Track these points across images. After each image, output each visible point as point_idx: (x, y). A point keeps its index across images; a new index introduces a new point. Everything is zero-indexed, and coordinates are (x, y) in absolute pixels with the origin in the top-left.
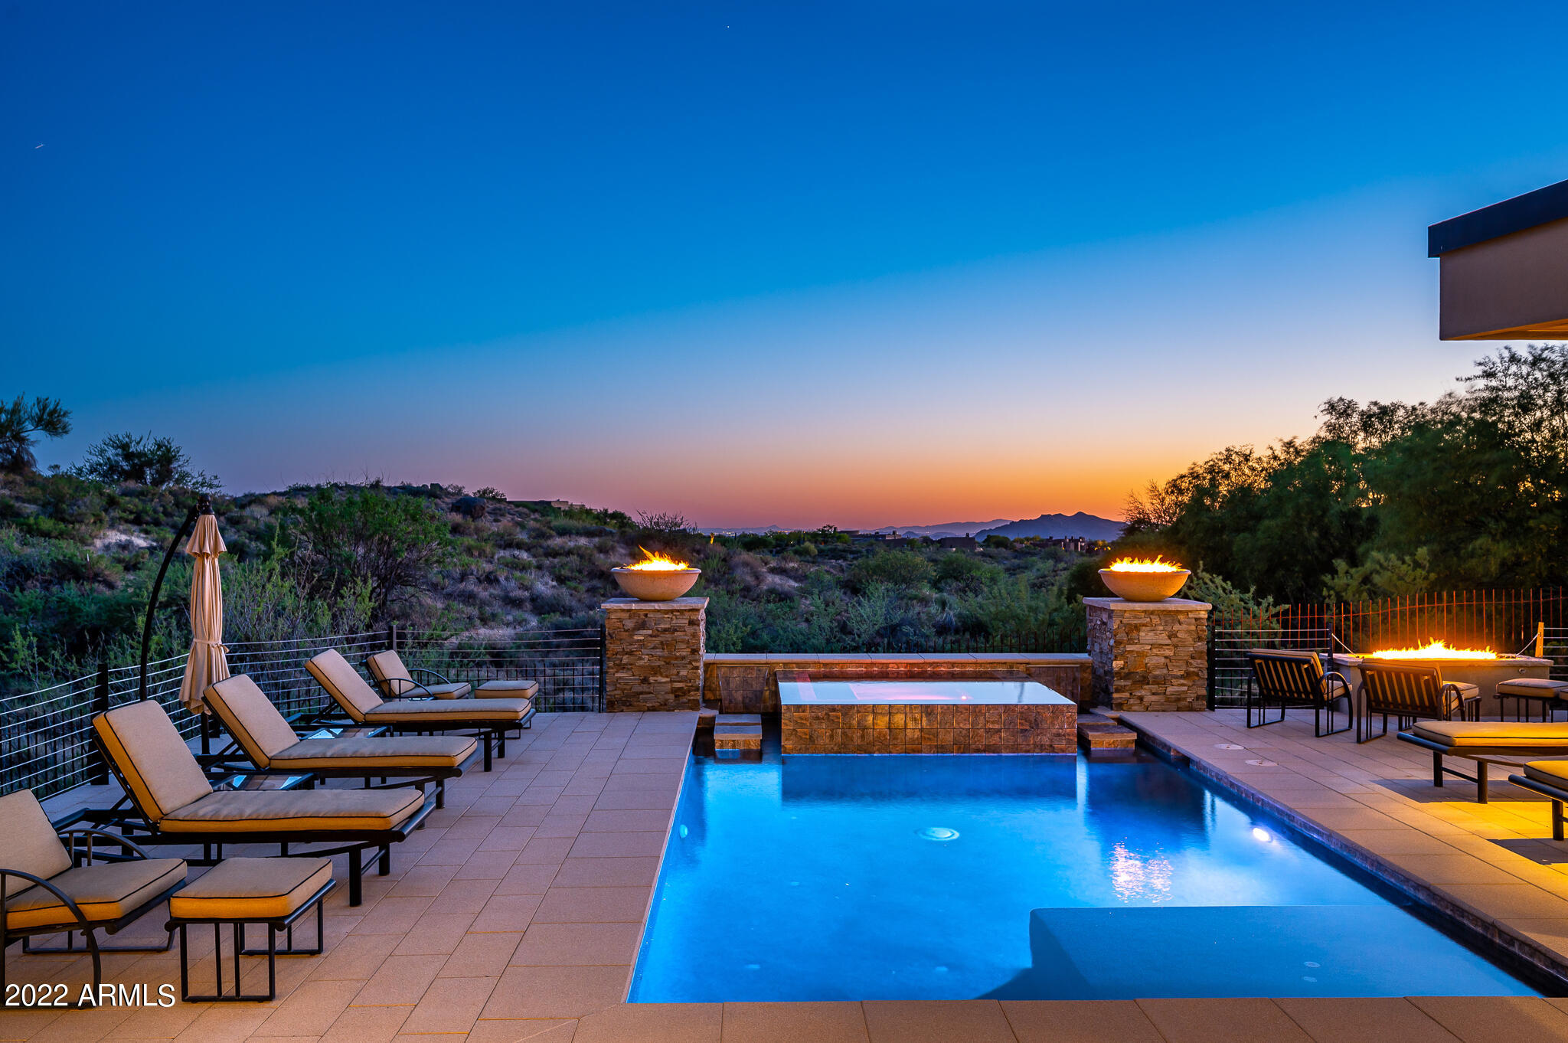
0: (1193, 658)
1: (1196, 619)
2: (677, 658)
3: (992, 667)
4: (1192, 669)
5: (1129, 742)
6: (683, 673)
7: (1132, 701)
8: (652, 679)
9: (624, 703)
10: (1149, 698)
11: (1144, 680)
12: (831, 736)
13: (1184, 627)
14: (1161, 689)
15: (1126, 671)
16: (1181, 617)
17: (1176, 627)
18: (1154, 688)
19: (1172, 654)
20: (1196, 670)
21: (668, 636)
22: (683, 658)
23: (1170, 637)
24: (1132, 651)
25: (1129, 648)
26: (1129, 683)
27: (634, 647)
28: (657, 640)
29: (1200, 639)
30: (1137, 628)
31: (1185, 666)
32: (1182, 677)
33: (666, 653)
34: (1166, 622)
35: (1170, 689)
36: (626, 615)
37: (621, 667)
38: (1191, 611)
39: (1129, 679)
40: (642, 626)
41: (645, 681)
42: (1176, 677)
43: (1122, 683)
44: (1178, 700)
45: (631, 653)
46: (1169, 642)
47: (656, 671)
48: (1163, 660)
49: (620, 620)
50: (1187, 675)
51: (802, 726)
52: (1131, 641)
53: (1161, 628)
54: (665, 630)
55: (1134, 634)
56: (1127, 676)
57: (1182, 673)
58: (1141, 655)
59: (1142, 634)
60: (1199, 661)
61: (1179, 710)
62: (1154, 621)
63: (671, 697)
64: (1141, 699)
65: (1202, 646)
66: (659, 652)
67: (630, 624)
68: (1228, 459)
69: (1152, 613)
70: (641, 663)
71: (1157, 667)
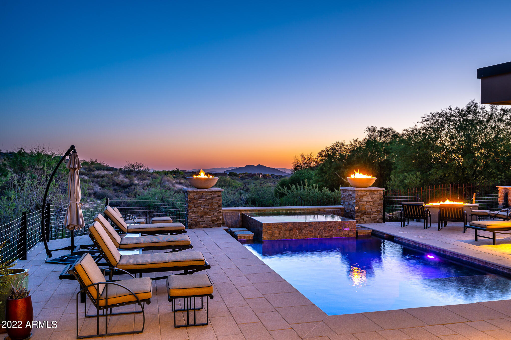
0: (379, 206)
1: (380, 193)
2: (213, 209)
3: (313, 210)
4: (378, 209)
5: (370, 233)
6: (216, 214)
7: (361, 220)
8: (204, 217)
9: (194, 225)
10: (366, 219)
11: (364, 213)
12: (279, 234)
13: (376, 196)
14: (369, 216)
15: (359, 210)
16: (375, 192)
17: (374, 196)
18: (367, 216)
19: (373, 204)
20: (379, 209)
21: (210, 201)
22: (216, 209)
23: (372, 199)
24: (361, 204)
25: (360, 203)
26: (360, 214)
27: (198, 205)
28: (206, 203)
29: (381, 200)
30: (362, 196)
31: (376, 208)
32: (376, 212)
33: (210, 207)
34: (371, 194)
35: (372, 216)
36: (195, 194)
37: (193, 212)
38: (378, 191)
39: (360, 213)
40: (201, 197)
41: (202, 217)
42: (374, 212)
43: (358, 214)
44: (375, 219)
45: (197, 207)
46: (372, 201)
47: (206, 213)
48: (370, 207)
49: (193, 195)
50: (377, 211)
51: (269, 230)
52: (361, 201)
53: (370, 196)
54: (209, 199)
55: (362, 198)
56: (359, 212)
57: (376, 211)
58: (364, 205)
59: (364, 198)
60: (381, 207)
61: (375, 223)
62: (367, 194)
63: (211, 223)
64: (363, 219)
65: (382, 202)
66: (207, 207)
67: (197, 197)
68: (337, 145)
69: (367, 191)
70: (200, 211)
71: (368, 209)
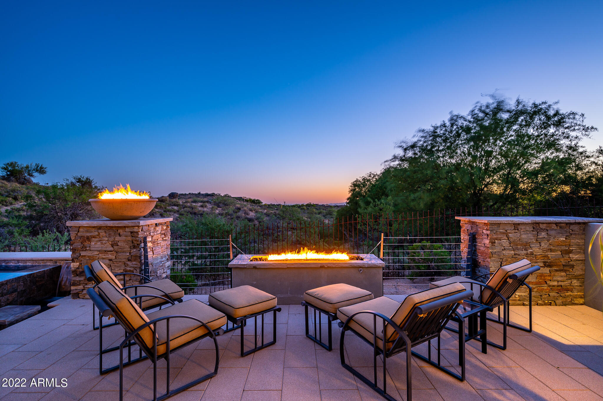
0: (129, 260)
1: (131, 232)
4: (129, 269)
7: (85, 292)
13: (123, 238)
15: (81, 270)
16: (121, 231)
17: (118, 238)
19: (114, 257)
20: (132, 269)
23: (112, 246)
24: (85, 256)
25: (83, 253)
26: (82, 278)
30: (89, 239)
31: (123, 266)
34: (110, 234)
38: (128, 227)
39: (83, 276)
43: (77, 279)
46: (112, 249)
48: (107, 262)
52: (84, 248)
53: (106, 239)
55: (86, 244)
56: (81, 274)
57: (122, 271)
58: (90, 258)
59: (93, 243)
60: (134, 263)
62: (101, 234)
65: (136, 252)
